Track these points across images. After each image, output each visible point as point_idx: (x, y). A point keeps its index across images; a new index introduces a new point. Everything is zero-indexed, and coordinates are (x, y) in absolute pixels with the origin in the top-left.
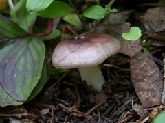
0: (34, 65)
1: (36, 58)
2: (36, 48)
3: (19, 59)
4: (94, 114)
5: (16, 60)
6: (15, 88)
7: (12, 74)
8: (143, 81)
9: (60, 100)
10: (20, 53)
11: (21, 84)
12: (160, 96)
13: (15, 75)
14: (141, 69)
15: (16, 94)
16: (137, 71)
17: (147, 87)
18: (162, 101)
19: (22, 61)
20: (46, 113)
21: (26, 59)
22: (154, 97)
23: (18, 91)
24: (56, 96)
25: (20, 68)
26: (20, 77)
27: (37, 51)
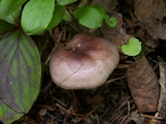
0: (30, 72)
1: (30, 64)
2: (28, 50)
3: (11, 63)
4: (92, 116)
5: (8, 64)
6: (13, 98)
7: (8, 82)
8: (139, 88)
9: (55, 99)
10: (11, 55)
11: (18, 93)
12: (156, 103)
13: (11, 83)
14: (139, 78)
15: (16, 105)
16: (135, 79)
17: (144, 94)
18: (159, 109)
19: (15, 64)
20: (44, 114)
21: (19, 62)
22: (151, 104)
23: (17, 101)
24: (51, 94)
25: (14, 73)
26: (17, 85)
27: (30, 55)
